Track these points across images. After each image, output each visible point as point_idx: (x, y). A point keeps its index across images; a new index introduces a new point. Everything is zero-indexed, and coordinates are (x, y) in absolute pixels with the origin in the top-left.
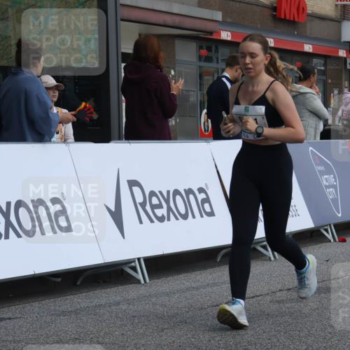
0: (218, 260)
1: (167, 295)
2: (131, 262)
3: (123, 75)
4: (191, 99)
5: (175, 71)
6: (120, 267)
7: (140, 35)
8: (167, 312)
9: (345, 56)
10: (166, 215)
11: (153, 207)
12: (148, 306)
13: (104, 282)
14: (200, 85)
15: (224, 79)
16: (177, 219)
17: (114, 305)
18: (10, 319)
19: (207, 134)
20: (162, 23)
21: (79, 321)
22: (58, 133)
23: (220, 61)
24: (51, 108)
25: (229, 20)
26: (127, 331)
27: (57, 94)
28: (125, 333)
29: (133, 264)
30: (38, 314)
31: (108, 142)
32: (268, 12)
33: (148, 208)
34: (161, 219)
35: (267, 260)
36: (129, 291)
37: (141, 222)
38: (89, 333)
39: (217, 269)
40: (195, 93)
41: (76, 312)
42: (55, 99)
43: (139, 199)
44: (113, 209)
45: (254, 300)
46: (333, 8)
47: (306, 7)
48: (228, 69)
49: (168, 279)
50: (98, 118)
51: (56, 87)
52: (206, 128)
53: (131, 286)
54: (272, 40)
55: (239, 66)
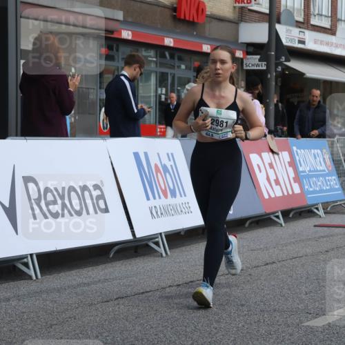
0: (111, 256)
1: (58, 291)
2: (24, 258)
4: (91, 97)
6: (12, 263)
8: (57, 308)
9: (241, 56)
12: (38, 302)
14: (100, 83)
15: (123, 78)
19: (105, 131)
23: (120, 60)
25: (130, 20)
26: (15, 328)
28: (13, 329)
29: (25, 260)
31: (4, 138)
32: (168, 13)
35: (159, 256)
36: (21, 287)
39: (110, 265)
40: (95, 91)
44: (7, 205)
45: (144, 295)
46: (231, 10)
47: (205, 8)
48: (126, 68)
49: (60, 275)
52: (105, 125)
53: (22, 281)
54: (172, 40)
55: (137, 65)
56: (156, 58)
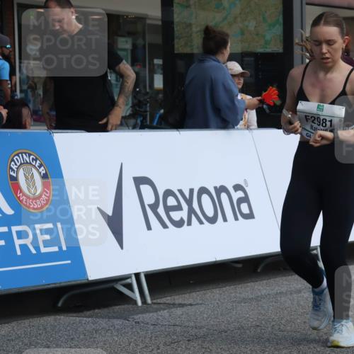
13: (285, 269)
17: (295, 293)
18: (191, 305)
21: (260, 308)
22: (242, 120)
27: (242, 81)
30: (219, 300)
38: (271, 320)
41: (257, 299)
42: (240, 86)
51: (242, 75)
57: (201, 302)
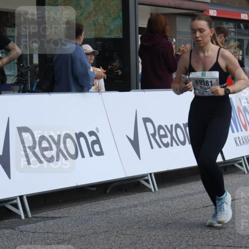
1: (171, 199)
2: (145, 176)
3: (140, 43)
5: (176, 40)
6: (137, 180)
7: (151, 14)
8: (171, 212)
10: (170, 142)
11: (161, 137)
12: (157, 207)
13: (126, 191)
16: (178, 145)
17: (133, 207)
18: (60, 217)
20: (167, 5)
21: (108, 219)
22: (94, 85)
24: (89, 68)
25: (215, 2)
27: (93, 57)
28: (141, 226)
29: (146, 178)
30: (80, 214)
31: (129, 91)
33: (157, 137)
34: (166, 145)
35: (242, 174)
36: (144, 197)
37: (152, 148)
38: (116, 227)
41: (107, 212)
42: (92, 62)
43: (151, 131)
44: (132, 138)
49: (172, 188)
50: (122, 74)
51: (93, 53)
53: (145, 193)
54: (246, 15)
55: (223, 35)
56: (235, 28)
57: (67, 215)
